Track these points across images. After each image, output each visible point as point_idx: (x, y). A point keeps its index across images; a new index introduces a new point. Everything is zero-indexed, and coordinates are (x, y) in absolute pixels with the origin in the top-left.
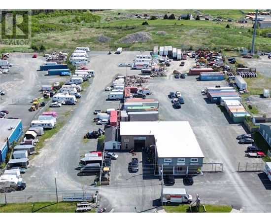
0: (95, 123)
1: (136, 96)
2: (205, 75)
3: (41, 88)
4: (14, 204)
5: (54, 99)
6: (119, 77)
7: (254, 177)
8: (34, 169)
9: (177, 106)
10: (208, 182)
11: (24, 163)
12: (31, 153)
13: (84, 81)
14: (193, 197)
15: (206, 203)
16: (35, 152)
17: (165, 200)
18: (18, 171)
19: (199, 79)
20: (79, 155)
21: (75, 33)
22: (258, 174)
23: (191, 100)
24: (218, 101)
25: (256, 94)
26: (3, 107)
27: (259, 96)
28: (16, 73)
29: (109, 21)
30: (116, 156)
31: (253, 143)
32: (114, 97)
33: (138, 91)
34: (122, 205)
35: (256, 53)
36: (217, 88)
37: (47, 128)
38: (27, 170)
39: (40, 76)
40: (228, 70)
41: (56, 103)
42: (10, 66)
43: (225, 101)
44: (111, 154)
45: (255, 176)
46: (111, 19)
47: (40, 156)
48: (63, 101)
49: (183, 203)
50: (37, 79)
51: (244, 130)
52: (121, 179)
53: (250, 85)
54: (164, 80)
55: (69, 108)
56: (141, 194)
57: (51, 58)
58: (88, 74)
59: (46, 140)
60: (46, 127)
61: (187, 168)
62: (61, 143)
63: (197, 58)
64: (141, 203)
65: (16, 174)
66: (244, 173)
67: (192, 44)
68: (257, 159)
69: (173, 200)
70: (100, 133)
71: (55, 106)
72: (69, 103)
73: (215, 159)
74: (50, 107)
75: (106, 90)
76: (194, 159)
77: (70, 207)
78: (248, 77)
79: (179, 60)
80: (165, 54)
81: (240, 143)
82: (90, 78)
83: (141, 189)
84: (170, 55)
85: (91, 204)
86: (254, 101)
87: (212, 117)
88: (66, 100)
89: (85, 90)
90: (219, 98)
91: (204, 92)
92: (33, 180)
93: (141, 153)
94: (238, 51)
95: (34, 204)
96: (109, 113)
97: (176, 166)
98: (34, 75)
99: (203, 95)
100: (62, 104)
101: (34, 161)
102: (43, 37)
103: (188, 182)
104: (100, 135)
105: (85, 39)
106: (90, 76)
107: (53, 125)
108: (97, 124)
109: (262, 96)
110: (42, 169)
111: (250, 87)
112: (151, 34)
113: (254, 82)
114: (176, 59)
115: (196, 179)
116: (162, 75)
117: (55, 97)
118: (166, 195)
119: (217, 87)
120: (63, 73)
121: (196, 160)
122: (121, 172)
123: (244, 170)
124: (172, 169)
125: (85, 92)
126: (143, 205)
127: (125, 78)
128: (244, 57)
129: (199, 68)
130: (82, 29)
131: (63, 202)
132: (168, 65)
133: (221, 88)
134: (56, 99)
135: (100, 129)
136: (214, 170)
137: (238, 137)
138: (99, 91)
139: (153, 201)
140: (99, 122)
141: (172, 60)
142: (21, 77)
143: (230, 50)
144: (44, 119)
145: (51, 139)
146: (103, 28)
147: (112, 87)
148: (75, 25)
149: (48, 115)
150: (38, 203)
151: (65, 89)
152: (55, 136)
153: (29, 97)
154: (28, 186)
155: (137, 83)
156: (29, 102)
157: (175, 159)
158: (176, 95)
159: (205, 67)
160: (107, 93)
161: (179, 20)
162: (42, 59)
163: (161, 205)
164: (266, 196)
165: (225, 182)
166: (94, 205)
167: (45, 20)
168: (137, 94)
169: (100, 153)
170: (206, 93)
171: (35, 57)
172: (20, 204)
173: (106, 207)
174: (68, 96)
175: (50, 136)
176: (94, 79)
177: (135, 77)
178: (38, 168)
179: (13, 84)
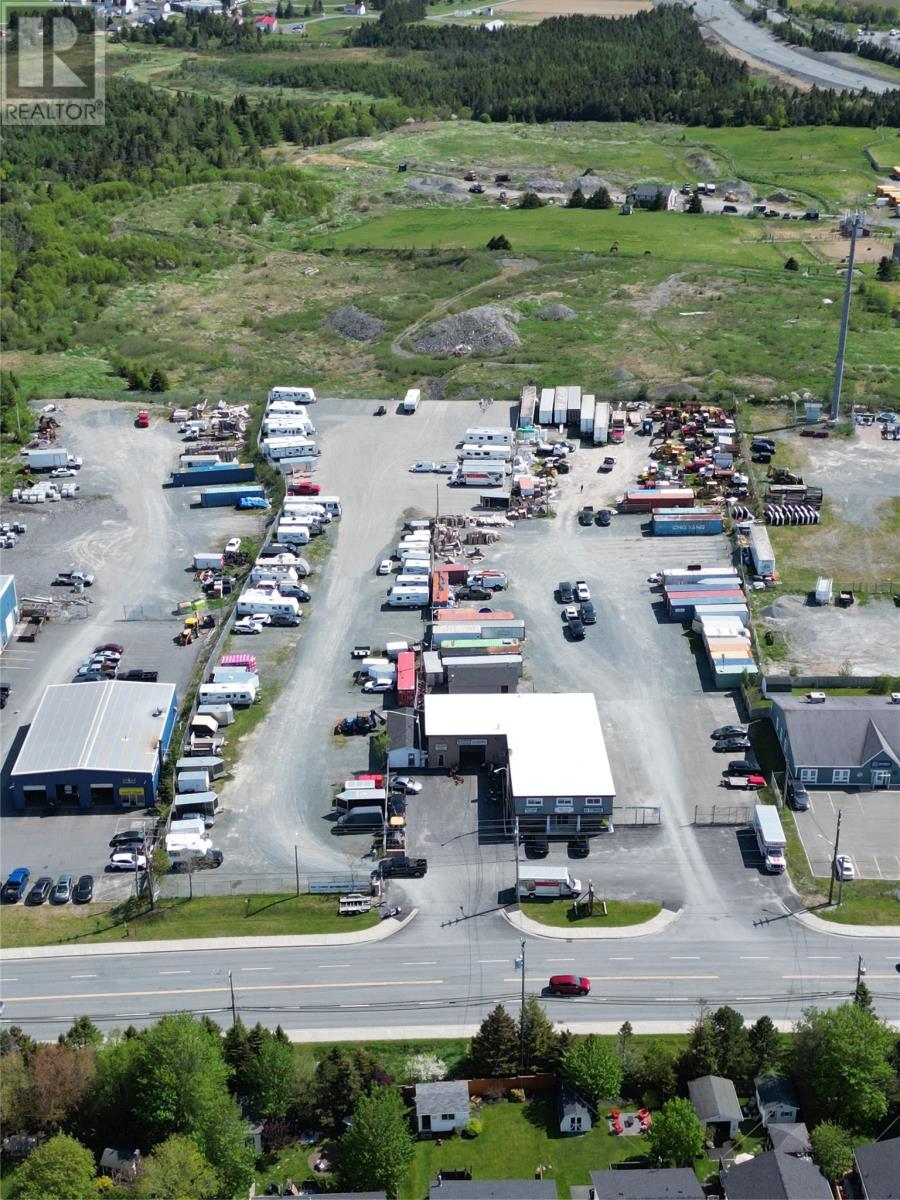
0: (358, 688)
1: (465, 595)
2: (666, 519)
3: (192, 563)
4: (206, 898)
5: (241, 608)
6: (414, 523)
7: (726, 839)
8: (230, 818)
9: (573, 634)
10: (622, 849)
11: (209, 804)
12: (216, 777)
13: (312, 535)
14: (583, 884)
15: (610, 896)
16: (223, 774)
17: (523, 891)
18: (198, 822)
19: (650, 530)
20: (328, 782)
21: (247, 283)
22: (738, 833)
23: (614, 609)
24: (687, 618)
25: (798, 592)
26: (102, 630)
27: (803, 598)
28: (101, 498)
29: (365, 210)
30: (417, 787)
31: (747, 749)
32: (404, 601)
33: (470, 579)
34: (433, 902)
35: (847, 413)
36: (691, 573)
37: (241, 704)
38: (216, 818)
39: (178, 509)
40: (742, 496)
41: (246, 621)
42: (77, 467)
43: (703, 618)
44: (405, 780)
45: (730, 836)
46: (373, 200)
47: (238, 781)
48: (266, 615)
49: (562, 897)
50: (171, 522)
51: (735, 711)
52: (429, 844)
53: (790, 556)
54: (545, 531)
55: (282, 636)
56: (473, 878)
57: (196, 434)
58: (322, 510)
59: (242, 739)
60: (238, 700)
61: (579, 820)
62: (280, 747)
63: (657, 436)
64: (473, 896)
65: (196, 831)
66: (706, 829)
67: (650, 369)
68: (746, 794)
69: (540, 891)
70: (374, 720)
71: (247, 630)
72: (281, 620)
73: (649, 793)
74: (233, 632)
75: (379, 573)
76: (594, 799)
77: (327, 905)
78: (794, 522)
79: (600, 444)
80: (556, 421)
81: (716, 750)
82: (327, 522)
83: (474, 868)
84: (573, 422)
85: (368, 898)
86: (783, 615)
87: (662, 670)
88: (273, 612)
89: (318, 569)
90: (691, 610)
91: (656, 581)
92: (235, 844)
93: (474, 779)
94: (790, 403)
95: (250, 897)
96: (393, 658)
97: (552, 816)
98: (160, 509)
99: (653, 590)
100: (264, 624)
101: (225, 796)
102: (140, 306)
103: (578, 851)
104: (375, 726)
105: (285, 316)
106: (329, 516)
107: (253, 696)
108: (364, 691)
109: (813, 600)
110: (250, 817)
111: (787, 562)
112: (517, 316)
113: (807, 544)
114: (589, 440)
115: (595, 844)
116: (542, 514)
117: (244, 604)
118: (524, 882)
119: (691, 568)
120: (245, 502)
121: (598, 801)
122: (428, 826)
123: (708, 820)
124: (545, 823)
125: (321, 576)
126: (478, 901)
127: (431, 527)
128: (805, 434)
129: (653, 487)
130: (270, 258)
131: (309, 894)
132: (563, 469)
133: (703, 572)
134: (246, 609)
135: (373, 713)
136: (640, 822)
137: (715, 732)
138: (360, 574)
139: (500, 893)
140: (369, 685)
141: (577, 443)
142: (121, 514)
143: (767, 402)
144: (230, 681)
145: (254, 735)
146: (347, 253)
147: (395, 558)
148: (244, 241)
149: (234, 665)
150: (256, 896)
151: (265, 572)
152: (260, 726)
153: (164, 594)
154: (228, 858)
155: (466, 542)
156: (169, 610)
157: (550, 800)
158: (575, 592)
159: (672, 486)
160: (384, 583)
161: (625, 213)
162: (167, 433)
163: (516, 902)
164: (740, 882)
165: (659, 850)
166: (375, 900)
167: (132, 216)
168: (467, 591)
169: (380, 777)
170: (660, 586)
171: (141, 424)
172: (220, 898)
173: (401, 904)
174: (277, 599)
175: (248, 728)
176: (343, 526)
177: (461, 523)
178: (238, 815)
179: (106, 543)
